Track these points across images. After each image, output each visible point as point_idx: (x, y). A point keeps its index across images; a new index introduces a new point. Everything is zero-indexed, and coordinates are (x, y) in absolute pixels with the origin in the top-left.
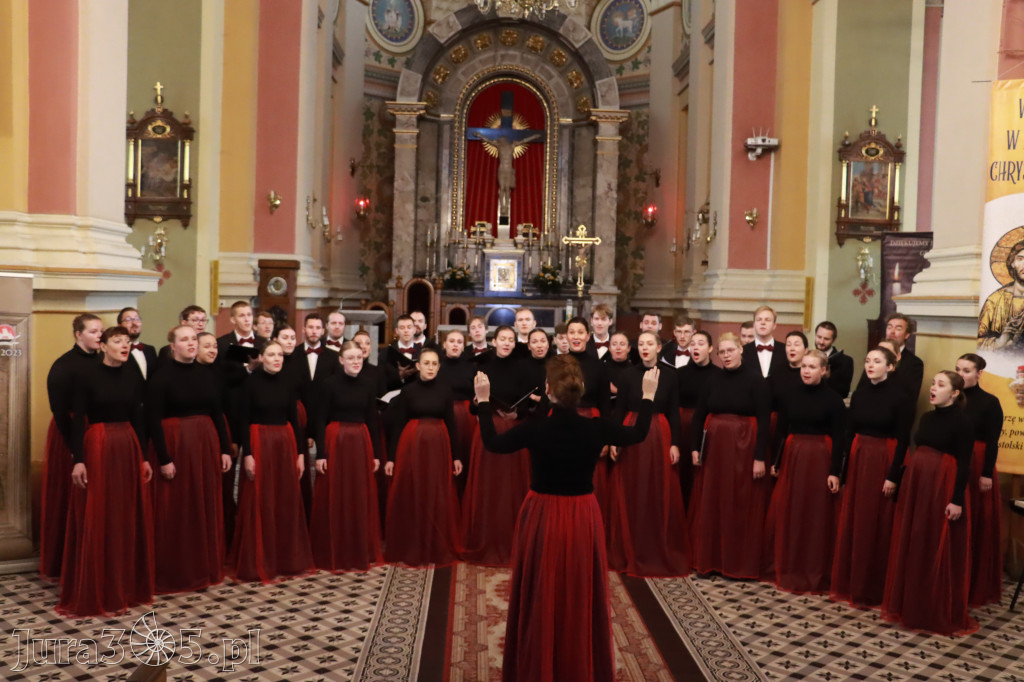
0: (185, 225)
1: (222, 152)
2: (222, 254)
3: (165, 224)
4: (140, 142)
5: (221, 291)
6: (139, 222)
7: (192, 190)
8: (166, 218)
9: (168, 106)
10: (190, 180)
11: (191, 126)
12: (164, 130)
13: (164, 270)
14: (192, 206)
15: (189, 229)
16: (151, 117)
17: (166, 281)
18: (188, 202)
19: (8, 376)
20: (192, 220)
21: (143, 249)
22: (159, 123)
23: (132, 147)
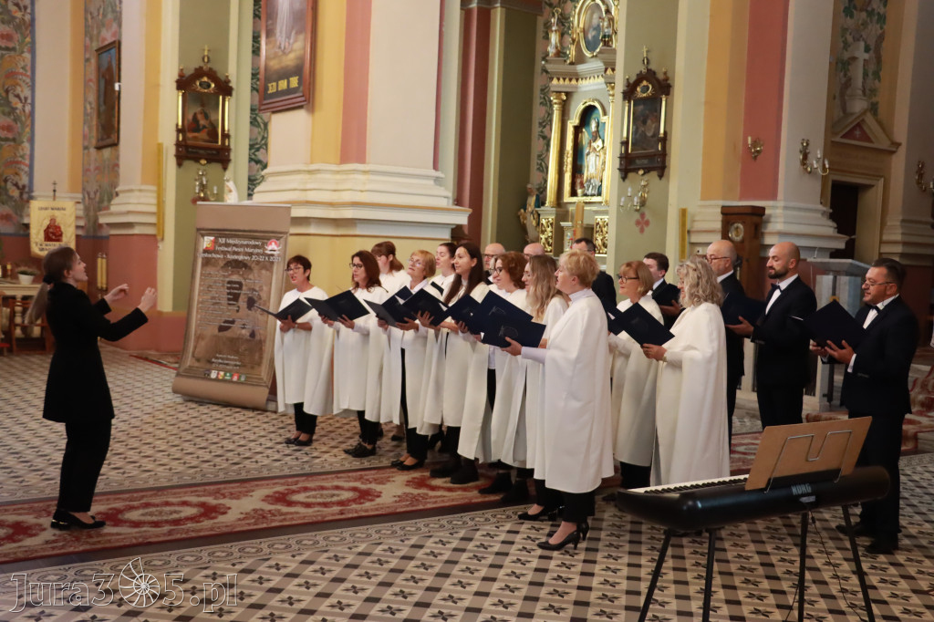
0: (661, 176)
1: (707, 103)
2: (703, 203)
3: (646, 177)
4: (632, 102)
5: (695, 239)
6: (631, 175)
7: (667, 142)
8: (647, 170)
9: (652, 67)
10: (665, 133)
11: (669, 82)
12: (648, 88)
13: (645, 219)
14: (667, 158)
15: (663, 179)
16: (640, 78)
17: (646, 229)
18: (664, 155)
19: (272, 275)
20: (666, 170)
21: (623, 199)
22: (645, 83)
23: (627, 108)
